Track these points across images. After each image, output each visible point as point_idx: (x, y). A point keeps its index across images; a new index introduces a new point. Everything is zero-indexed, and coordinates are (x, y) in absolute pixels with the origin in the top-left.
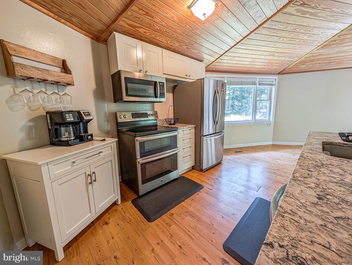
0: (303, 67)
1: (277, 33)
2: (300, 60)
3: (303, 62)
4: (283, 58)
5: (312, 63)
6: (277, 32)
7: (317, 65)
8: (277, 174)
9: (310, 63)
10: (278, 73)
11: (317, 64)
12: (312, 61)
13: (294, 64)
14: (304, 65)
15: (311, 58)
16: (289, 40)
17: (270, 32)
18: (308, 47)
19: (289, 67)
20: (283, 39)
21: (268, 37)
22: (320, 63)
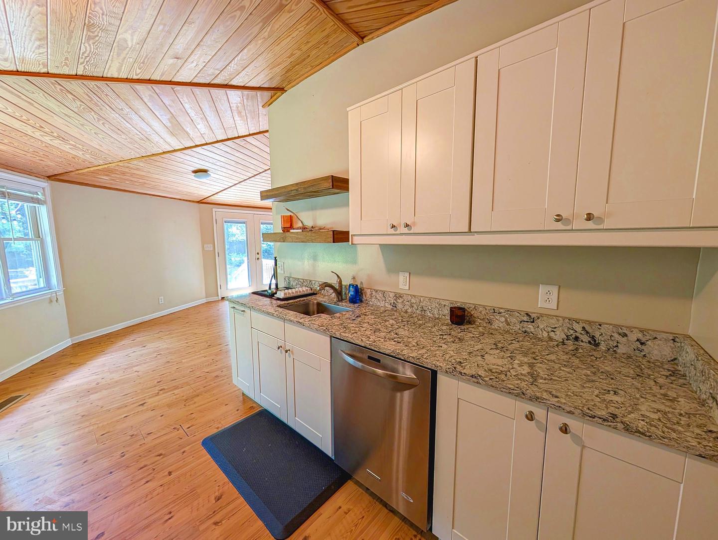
0: (105, 179)
1: (101, 109)
2: (106, 166)
3: (108, 172)
4: (81, 153)
5: (121, 176)
6: (102, 107)
7: (128, 182)
8: (167, 389)
9: (118, 176)
10: (49, 177)
11: (128, 180)
12: (124, 173)
13: (92, 169)
14: (108, 175)
15: (124, 169)
16: (111, 130)
17: (90, 99)
18: (130, 153)
19: (80, 172)
20: (103, 124)
21: (81, 105)
22: (132, 181)
